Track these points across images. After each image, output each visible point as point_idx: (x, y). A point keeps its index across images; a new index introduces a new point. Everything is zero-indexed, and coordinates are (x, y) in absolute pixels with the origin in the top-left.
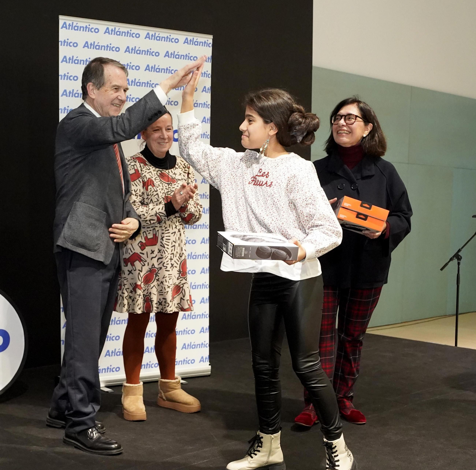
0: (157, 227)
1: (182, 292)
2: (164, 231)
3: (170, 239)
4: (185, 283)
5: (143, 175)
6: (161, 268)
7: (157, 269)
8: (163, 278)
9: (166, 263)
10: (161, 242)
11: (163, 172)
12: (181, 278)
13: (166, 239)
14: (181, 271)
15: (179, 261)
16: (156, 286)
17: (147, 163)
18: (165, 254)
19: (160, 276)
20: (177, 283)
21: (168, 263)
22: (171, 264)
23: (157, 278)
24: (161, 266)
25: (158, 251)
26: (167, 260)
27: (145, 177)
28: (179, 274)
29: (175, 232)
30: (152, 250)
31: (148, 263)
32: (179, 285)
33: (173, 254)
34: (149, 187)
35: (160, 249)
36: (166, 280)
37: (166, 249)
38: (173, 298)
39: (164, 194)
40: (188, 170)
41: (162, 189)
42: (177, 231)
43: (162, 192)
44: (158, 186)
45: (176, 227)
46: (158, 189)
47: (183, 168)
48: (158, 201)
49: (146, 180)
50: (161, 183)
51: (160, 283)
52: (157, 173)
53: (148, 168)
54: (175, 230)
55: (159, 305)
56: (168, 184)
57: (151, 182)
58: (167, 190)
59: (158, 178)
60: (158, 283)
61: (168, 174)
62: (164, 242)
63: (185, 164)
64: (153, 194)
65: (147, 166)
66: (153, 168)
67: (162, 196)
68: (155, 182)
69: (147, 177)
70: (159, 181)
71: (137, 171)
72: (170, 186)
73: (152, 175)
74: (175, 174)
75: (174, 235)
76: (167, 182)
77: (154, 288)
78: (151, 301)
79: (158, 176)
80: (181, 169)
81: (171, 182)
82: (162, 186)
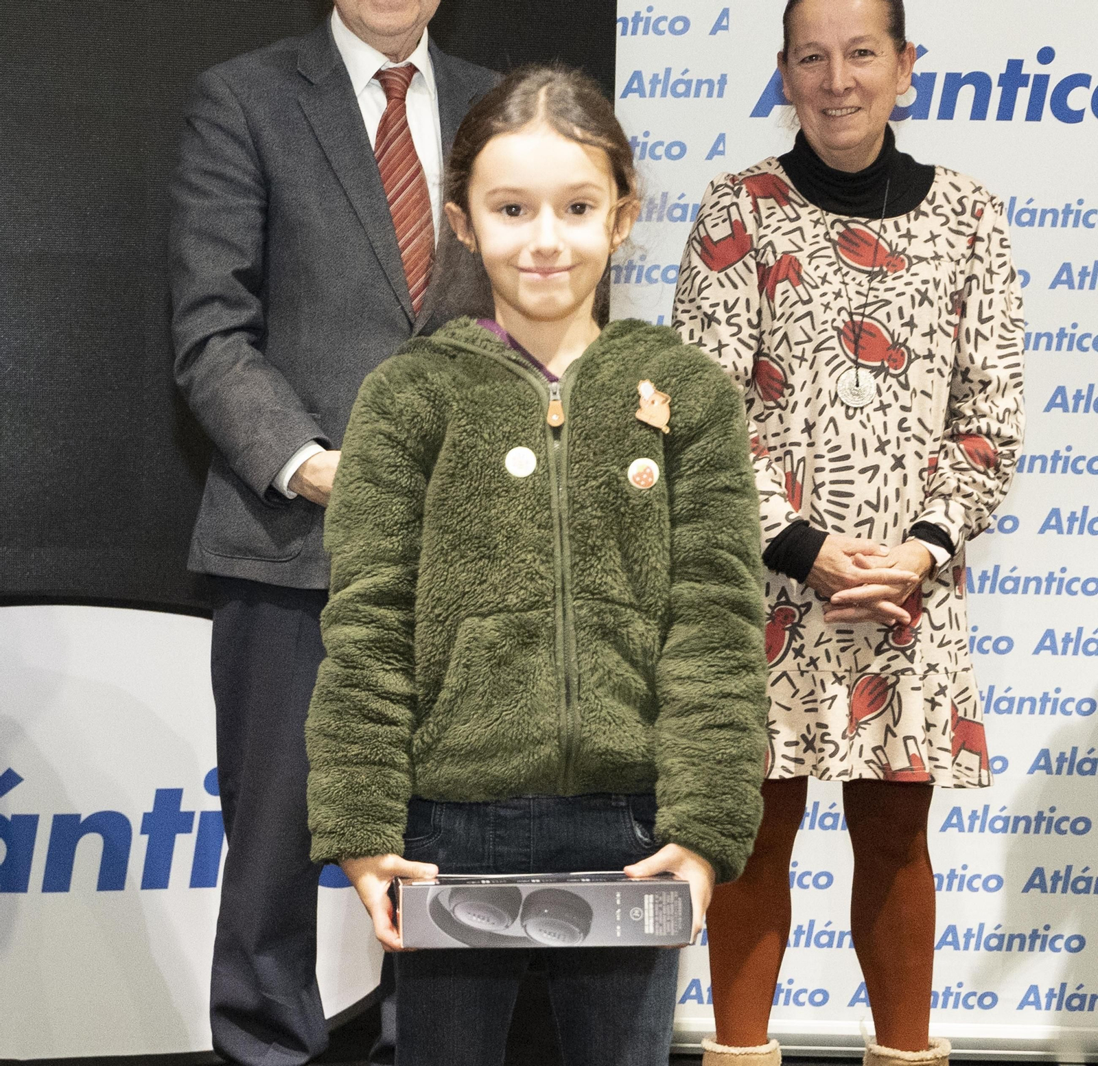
0: (798, 444)
1: (890, 704)
2: (824, 463)
3: (851, 495)
4: (903, 672)
5: (764, 241)
6: (809, 606)
8: (818, 644)
10: (813, 507)
11: (852, 226)
12: (892, 647)
13: (832, 493)
16: (791, 674)
17: (791, 194)
19: (808, 637)
20: (874, 669)
23: (795, 644)
24: (809, 594)
27: (769, 248)
28: (886, 633)
29: (876, 468)
31: (768, 587)
32: (883, 676)
34: (780, 287)
36: (827, 652)
37: (831, 531)
38: (855, 724)
39: (845, 316)
40: (973, 222)
41: (838, 295)
42: (886, 462)
43: (836, 305)
44: (819, 281)
45: (882, 448)
46: (815, 294)
47: (952, 216)
48: (810, 340)
49: (772, 262)
50: (835, 273)
51: (808, 665)
52: (827, 233)
53: (793, 215)
54: (874, 458)
55: (805, 751)
56: (872, 276)
57: (789, 269)
58: (863, 300)
59: (830, 252)
60: (798, 664)
61: (878, 234)
62: (822, 505)
63: (964, 200)
64: (792, 314)
65: (787, 208)
66: (815, 211)
67: (834, 320)
68: (807, 269)
69: (779, 251)
70: (830, 265)
71: (738, 227)
72: (875, 284)
73: (804, 240)
74: (909, 236)
75: (870, 480)
76: (868, 265)
77: (784, 681)
78: (771, 733)
79: (834, 244)
80: (942, 220)
81: (885, 268)
82: (843, 283)
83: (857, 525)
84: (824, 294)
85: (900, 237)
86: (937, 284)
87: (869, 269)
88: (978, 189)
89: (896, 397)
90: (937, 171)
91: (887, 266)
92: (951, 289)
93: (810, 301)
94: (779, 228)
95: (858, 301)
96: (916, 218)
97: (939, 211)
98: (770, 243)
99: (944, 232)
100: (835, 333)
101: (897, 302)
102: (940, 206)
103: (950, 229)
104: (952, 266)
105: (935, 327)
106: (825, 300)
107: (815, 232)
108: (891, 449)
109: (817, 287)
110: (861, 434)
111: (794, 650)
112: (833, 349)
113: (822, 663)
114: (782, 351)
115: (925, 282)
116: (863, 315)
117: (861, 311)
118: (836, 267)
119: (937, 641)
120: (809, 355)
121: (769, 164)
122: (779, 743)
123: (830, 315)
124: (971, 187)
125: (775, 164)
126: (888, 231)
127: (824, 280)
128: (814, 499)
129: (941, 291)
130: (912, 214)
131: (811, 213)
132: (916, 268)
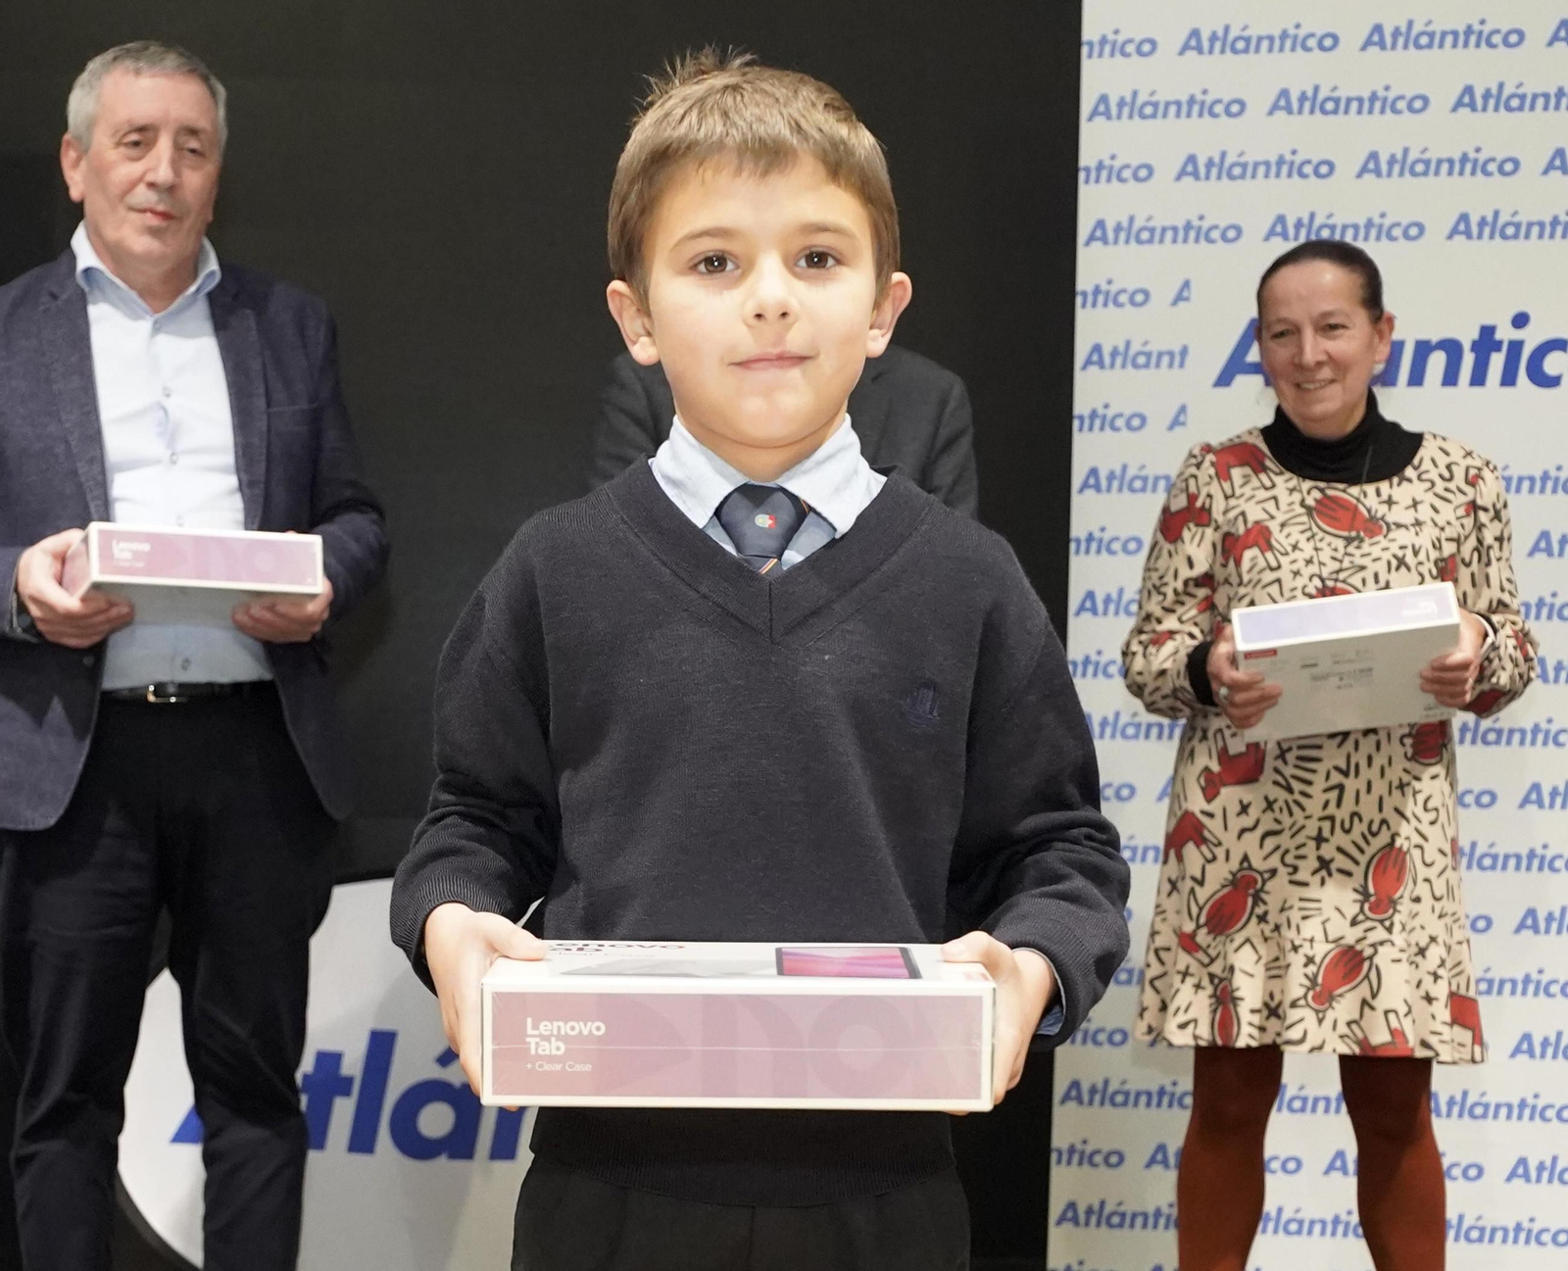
1: (1367, 976)
3: (1317, 760)
4: (1382, 943)
6: (1273, 872)
7: (1261, 874)
8: (1282, 910)
9: (1293, 853)
10: (1277, 771)
11: (1330, 492)
12: (1368, 918)
13: (1300, 758)
14: (1371, 890)
15: (1362, 851)
16: (1254, 941)
17: (1268, 464)
18: (1291, 814)
19: (1272, 902)
20: (1350, 940)
21: (1302, 852)
22: (1320, 858)
23: (1259, 910)
24: (1274, 861)
25: (1264, 805)
26: (1300, 839)
27: (1241, 518)
28: (1362, 904)
30: (1241, 802)
31: (1228, 852)
32: (1357, 948)
33: (1332, 819)
34: (1248, 554)
35: (1271, 798)
36: (1289, 919)
37: (1297, 796)
38: (1329, 996)
39: (1317, 582)
40: (1467, 488)
41: (1309, 562)
43: (1307, 571)
44: (1289, 549)
46: (1284, 560)
47: (1438, 481)
49: (1241, 530)
50: (1308, 540)
51: (1273, 931)
52: (1303, 500)
53: (1268, 484)
55: (1268, 1018)
56: (1349, 541)
57: (1261, 536)
58: (1336, 566)
59: (1305, 519)
60: (1262, 932)
61: (1358, 500)
62: (1290, 771)
63: (1454, 467)
64: (1259, 581)
65: (1263, 477)
66: (1290, 479)
67: (1305, 587)
68: (1279, 537)
69: (1251, 519)
70: (1302, 532)
71: (1193, 499)
72: (1351, 549)
73: (1278, 508)
74: (1390, 502)
75: (1340, 745)
76: (1344, 530)
77: (1247, 947)
78: (1235, 1000)
79: (1309, 511)
80: (1428, 485)
81: (1362, 534)
82: (1316, 549)
83: (1326, 790)
84: (1294, 561)
85: (1380, 503)
86: (1416, 551)
87: (1345, 534)
88: (1469, 454)
90: (1426, 436)
91: (1365, 532)
92: (1434, 555)
93: (1279, 567)
94: (1253, 497)
95: (1331, 567)
96: (1399, 485)
97: (1424, 477)
98: (1243, 514)
99: (1429, 498)
101: (1372, 567)
102: (1427, 472)
103: (1436, 495)
104: (1436, 532)
106: (1295, 567)
107: (1290, 499)
109: (1287, 554)
111: (1258, 917)
113: (1284, 930)
115: (1402, 548)
116: (1336, 580)
117: (1334, 576)
118: (1309, 534)
119: (1437, 912)
121: (1250, 433)
122: (1244, 1010)
123: (1300, 582)
124: (1463, 453)
125: (1256, 433)
126: (1368, 497)
127: (1295, 547)
128: (1279, 764)
129: (1422, 557)
130: (1395, 480)
131: (1287, 481)
132: (1395, 534)
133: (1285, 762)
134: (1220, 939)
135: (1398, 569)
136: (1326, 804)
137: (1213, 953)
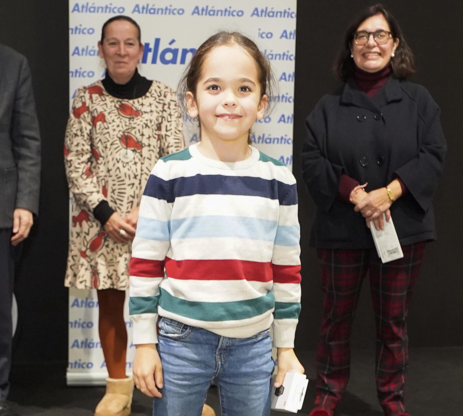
0: (106, 176)
2: (116, 182)
5: (94, 108)
8: (114, 243)
10: (112, 197)
11: (124, 102)
13: (119, 193)
16: (105, 254)
17: (104, 92)
19: (111, 241)
23: (106, 243)
27: (95, 111)
29: (133, 184)
31: (97, 224)
34: (98, 124)
36: (117, 246)
39: (121, 133)
40: (164, 98)
41: (118, 126)
42: (137, 182)
43: (117, 129)
44: (111, 122)
45: (135, 177)
46: (110, 126)
47: (157, 97)
48: (108, 141)
49: (96, 114)
50: (118, 118)
51: (111, 250)
52: (115, 105)
53: (104, 99)
54: (133, 181)
55: (108, 279)
56: (130, 119)
57: (102, 117)
58: (127, 128)
59: (116, 111)
60: (107, 251)
61: (133, 106)
62: (115, 197)
63: (161, 92)
64: (102, 132)
65: (102, 97)
67: (117, 135)
68: (108, 118)
69: (99, 111)
70: (116, 116)
71: (84, 104)
72: (131, 122)
73: (107, 107)
74: (142, 105)
75: (132, 188)
76: (129, 115)
77: (102, 256)
78: (98, 274)
79: (117, 109)
80: (154, 98)
81: (134, 116)
82: (121, 122)
83: (128, 203)
84: (113, 126)
85: (139, 105)
86: (151, 121)
87: (129, 117)
88: (167, 88)
89: (139, 160)
92: (157, 122)
93: (108, 128)
94: (98, 104)
95: (125, 128)
96: (145, 98)
97: (153, 96)
98: (96, 109)
99: (155, 103)
100: (118, 139)
101: (138, 128)
102: (153, 94)
103: (157, 102)
104: (157, 115)
105: (151, 135)
106: (114, 128)
107: (111, 105)
108: (138, 177)
109: (110, 123)
110: (128, 173)
111: (106, 246)
112: (117, 144)
113: (115, 250)
114: (99, 145)
115: (147, 120)
116: (127, 133)
117: (127, 131)
118: (118, 117)
120: (109, 146)
121: (98, 82)
122: (101, 277)
123: (116, 133)
124: (164, 87)
125: (100, 82)
126: (135, 103)
127: (113, 121)
128: (112, 194)
129: (153, 123)
130: (144, 97)
131: (110, 98)
132: (145, 115)
133: (114, 194)
134: (94, 253)
135: (146, 127)
136: (128, 208)
137: (91, 258)
